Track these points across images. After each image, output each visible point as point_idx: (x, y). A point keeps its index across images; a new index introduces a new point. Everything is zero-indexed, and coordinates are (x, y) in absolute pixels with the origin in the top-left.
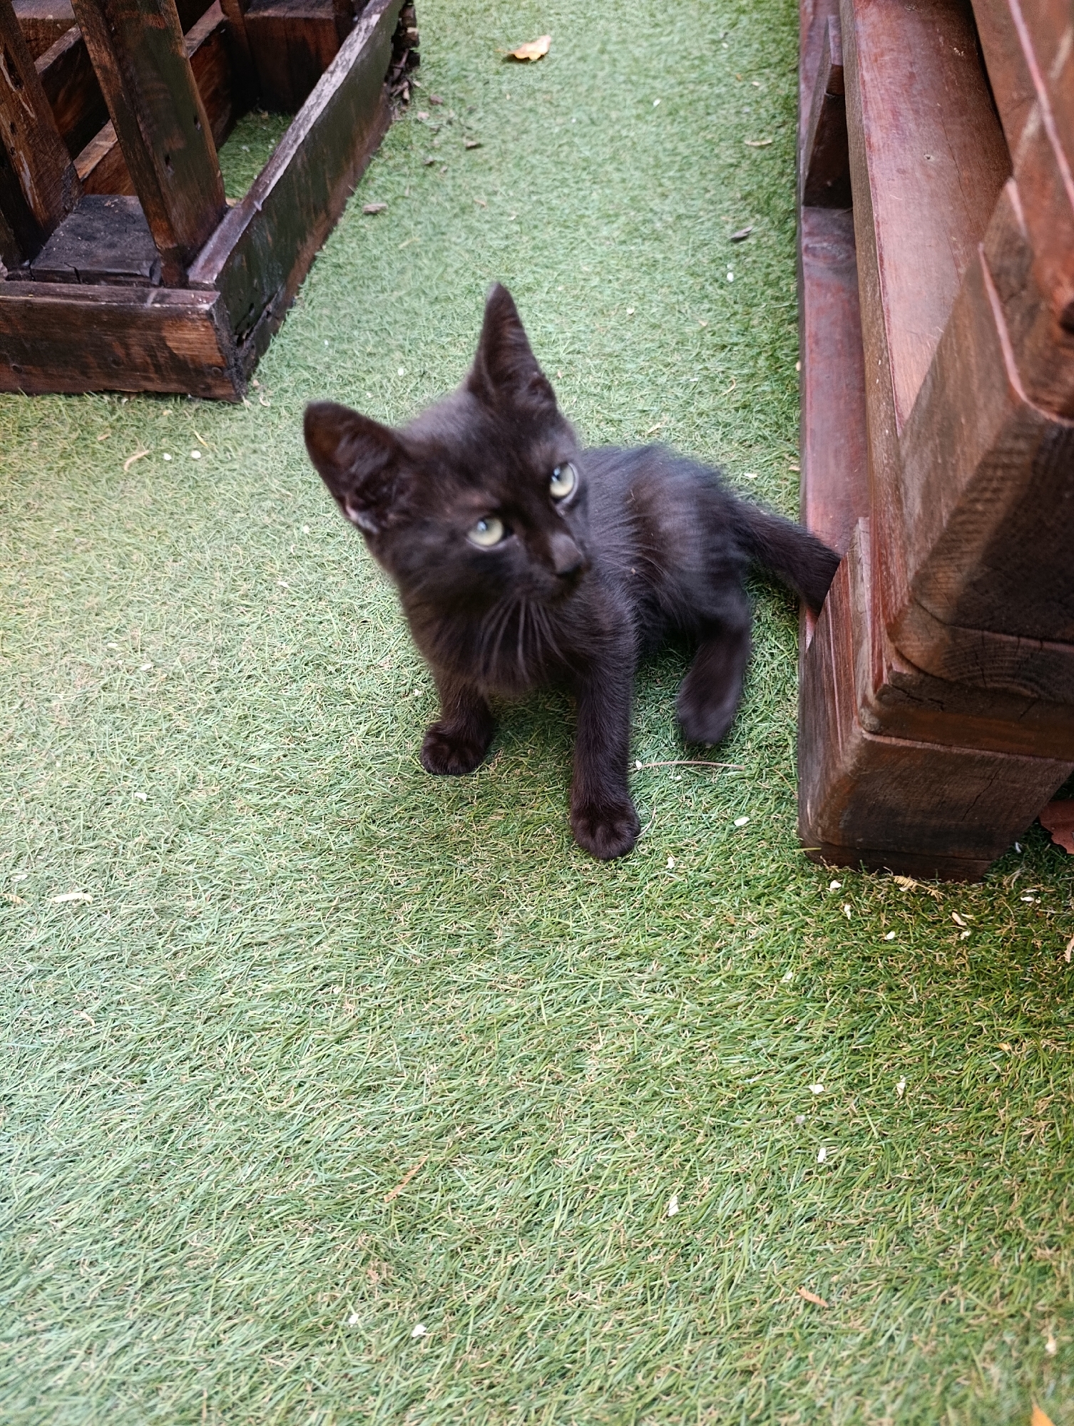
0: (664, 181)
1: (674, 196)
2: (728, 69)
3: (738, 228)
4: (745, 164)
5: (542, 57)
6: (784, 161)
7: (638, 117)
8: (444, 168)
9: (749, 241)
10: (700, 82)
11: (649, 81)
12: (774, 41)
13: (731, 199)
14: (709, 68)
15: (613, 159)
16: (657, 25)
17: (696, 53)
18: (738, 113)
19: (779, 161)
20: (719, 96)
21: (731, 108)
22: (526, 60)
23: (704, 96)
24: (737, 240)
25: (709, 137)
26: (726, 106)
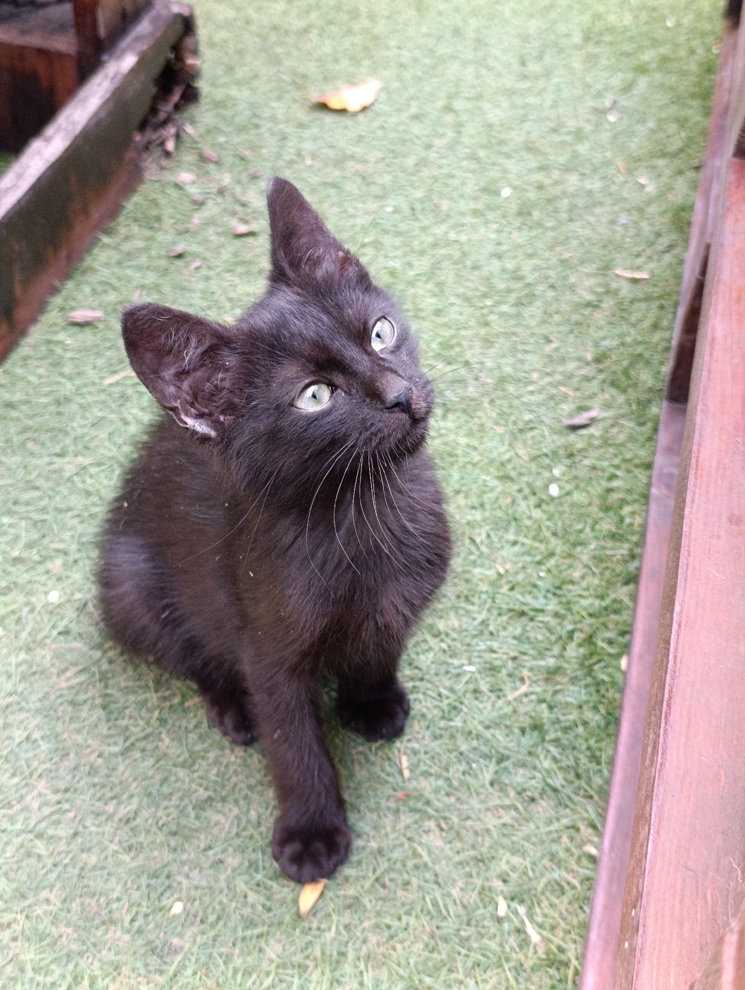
0: (493, 318)
1: (503, 343)
2: (608, 154)
3: (582, 409)
4: (608, 303)
5: (364, 109)
6: (662, 307)
7: (475, 213)
8: (197, 264)
9: (592, 430)
10: (568, 169)
11: (501, 160)
12: (677, 120)
13: (579, 359)
14: (582, 149)
15: (430, 275)
16: (525, 77)
17: (572, 124)
18: (612, 222)
19: (655, 304)
20: (590, 193)
21: (602, 213)
22: (343, 111)
23: (571, 189)
24: (575, 428)
25: (566, 255)
26: (598, 210)
